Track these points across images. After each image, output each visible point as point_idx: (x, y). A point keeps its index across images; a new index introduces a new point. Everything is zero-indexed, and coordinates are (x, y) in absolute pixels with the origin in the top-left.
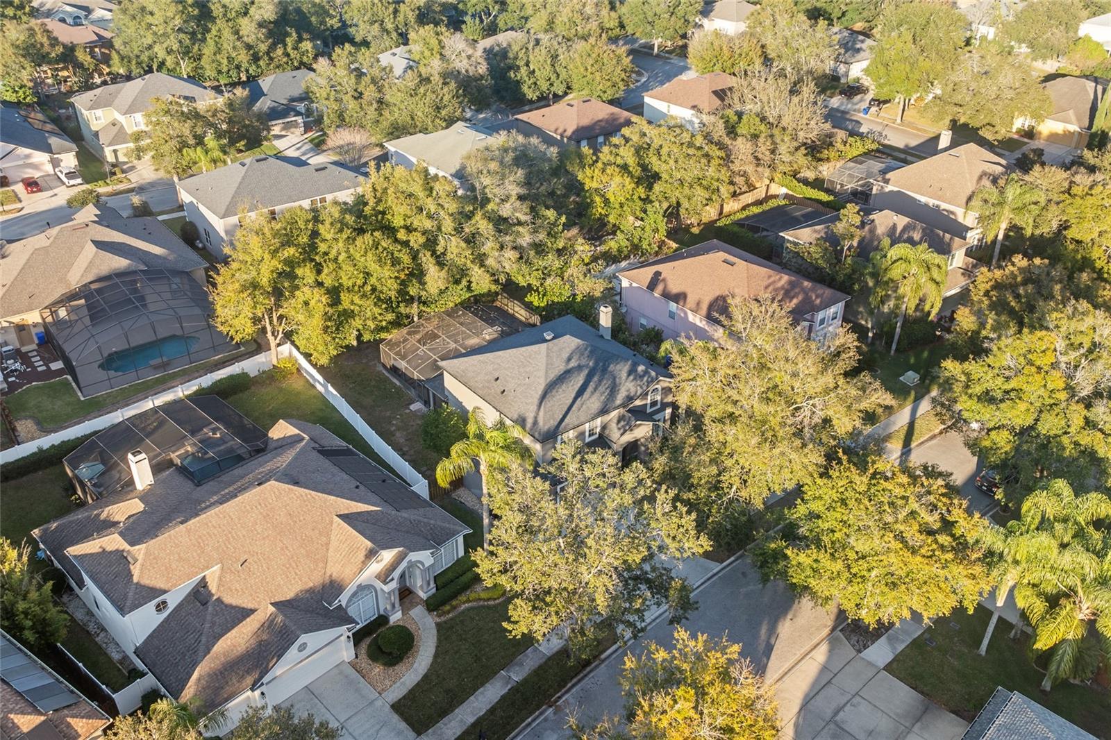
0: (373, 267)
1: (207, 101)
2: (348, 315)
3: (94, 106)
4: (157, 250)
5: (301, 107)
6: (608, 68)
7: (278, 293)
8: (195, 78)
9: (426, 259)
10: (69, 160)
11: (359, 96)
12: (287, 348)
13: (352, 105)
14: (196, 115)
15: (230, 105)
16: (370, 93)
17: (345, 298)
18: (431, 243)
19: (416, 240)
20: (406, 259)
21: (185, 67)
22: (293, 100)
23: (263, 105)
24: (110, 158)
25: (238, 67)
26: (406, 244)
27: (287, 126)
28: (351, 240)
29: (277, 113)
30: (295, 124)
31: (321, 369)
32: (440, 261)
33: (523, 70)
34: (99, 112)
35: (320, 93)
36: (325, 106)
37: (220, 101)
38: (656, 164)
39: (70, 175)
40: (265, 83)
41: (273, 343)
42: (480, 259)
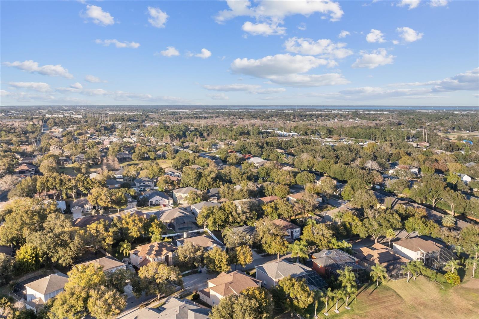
0: (221, 215)
1: (199, 192)
2: (217, 222)
3: (177, 192)
4: (188, 214)
5: (217, 195)
6: (283, 190)
7: (206, 218)
8: (197, 188)
9: (230, 215)
10: (171, 202)
11: (228, 193)
12: (206, 229)
13: (227, 195)
14: (196, 194)
15: (203, 193)
16: (231, 192)
17: (216, 219)
18: (231, 213)
19: (228, 212)
20: (226, 215)
21: (195, 186)
22: (216, 194)
23: (210, 194)
24: (179, 202)
25: (206, 187)
26: (226, 212)
27: (214, 199)
28: (218, 211)
29: (212, 196)
30: (215, 198)
31: (211, 231)
32: (232, 216)
33: (266, 190)
34: (178, 193)
35: (221, 192)
36: (221, 195)
37: (201, 193)
38: (278, 207)
39: (171, 204)
40: (211, 190)
41: (205, 227)
42: (239, 217)
